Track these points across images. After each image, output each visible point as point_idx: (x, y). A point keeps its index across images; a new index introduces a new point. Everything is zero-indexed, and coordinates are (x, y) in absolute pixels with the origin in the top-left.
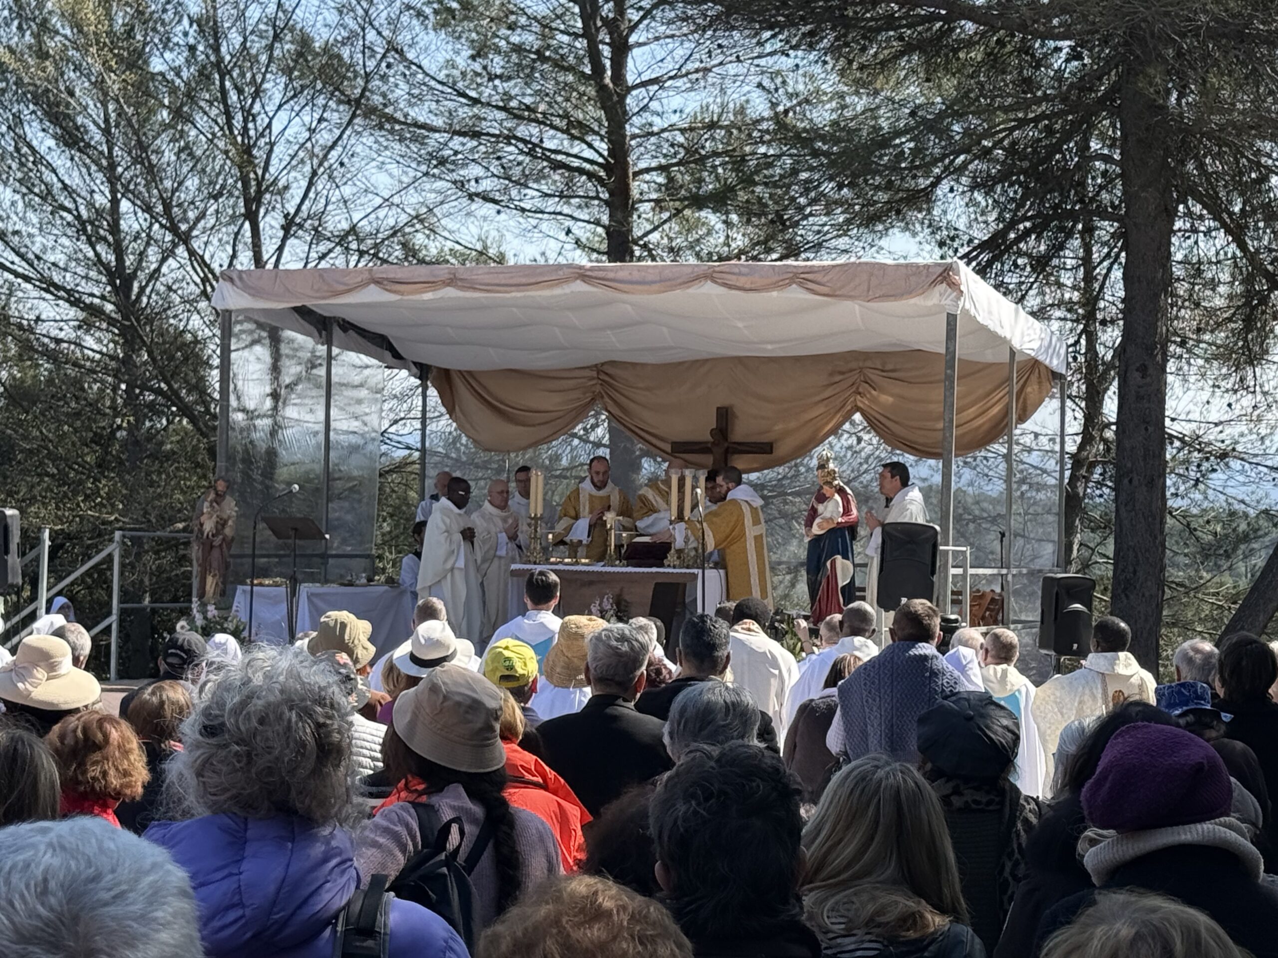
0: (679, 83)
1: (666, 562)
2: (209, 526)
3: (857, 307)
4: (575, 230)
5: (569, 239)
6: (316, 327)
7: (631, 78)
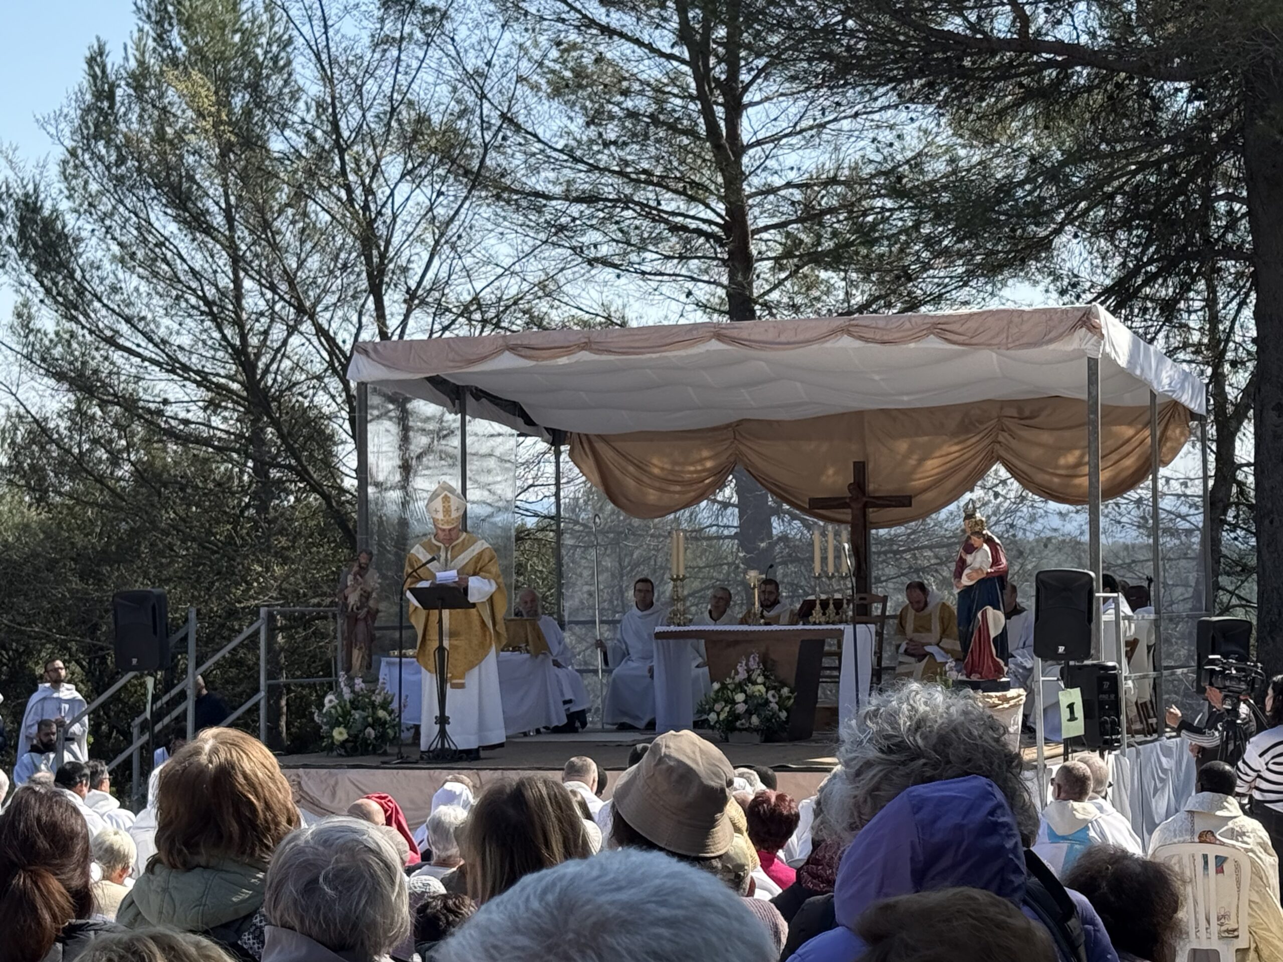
0: (794, 140)
1: (811, 619)
2: (353, 599)
3: (994, 355)
4: (695, 291)
5: (688, 301)
6: (448, 396)
7: (746, 137)
